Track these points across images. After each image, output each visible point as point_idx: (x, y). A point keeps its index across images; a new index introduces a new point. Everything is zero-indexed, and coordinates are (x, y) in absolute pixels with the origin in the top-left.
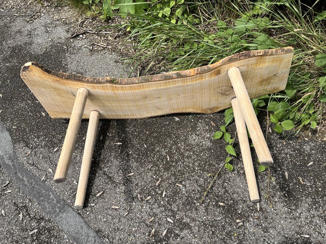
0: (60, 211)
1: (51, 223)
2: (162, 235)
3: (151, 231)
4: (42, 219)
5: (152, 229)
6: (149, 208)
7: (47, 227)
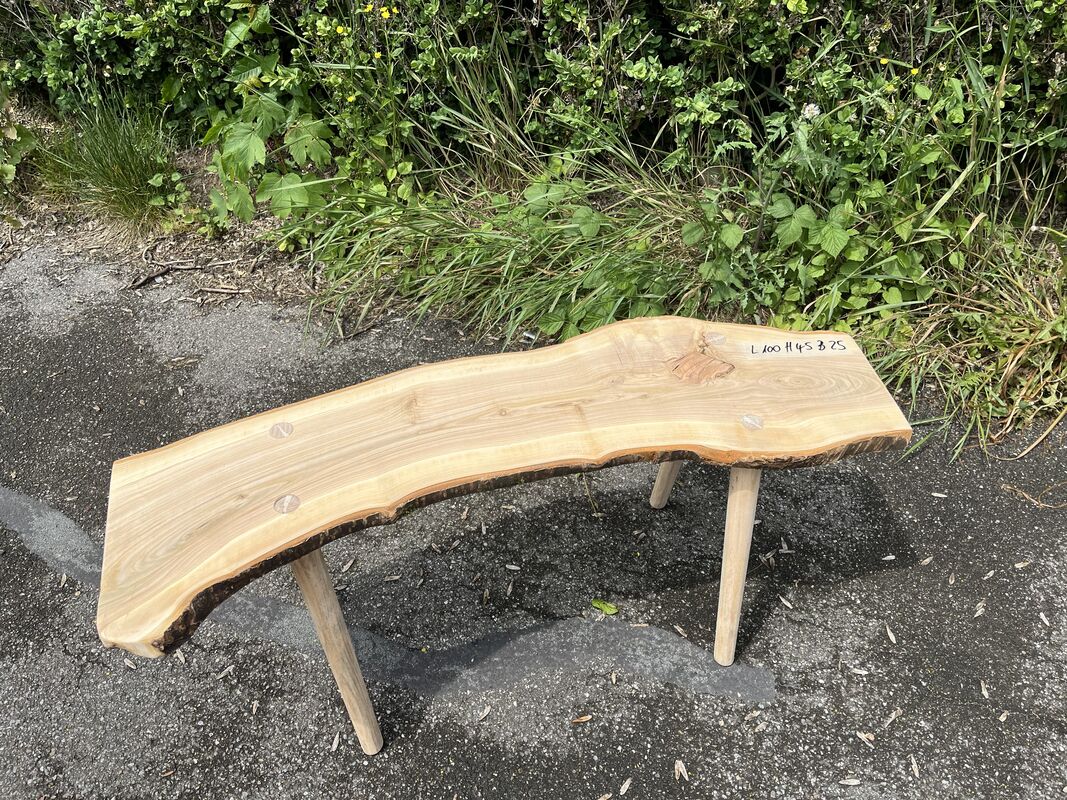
0: (272, 619)
1: (261, 644)
2: (505, 594)
3: (482, 595)
4: (236, 643)
5: (484, 591)
6: (464, 559)
7: (254, 654)
